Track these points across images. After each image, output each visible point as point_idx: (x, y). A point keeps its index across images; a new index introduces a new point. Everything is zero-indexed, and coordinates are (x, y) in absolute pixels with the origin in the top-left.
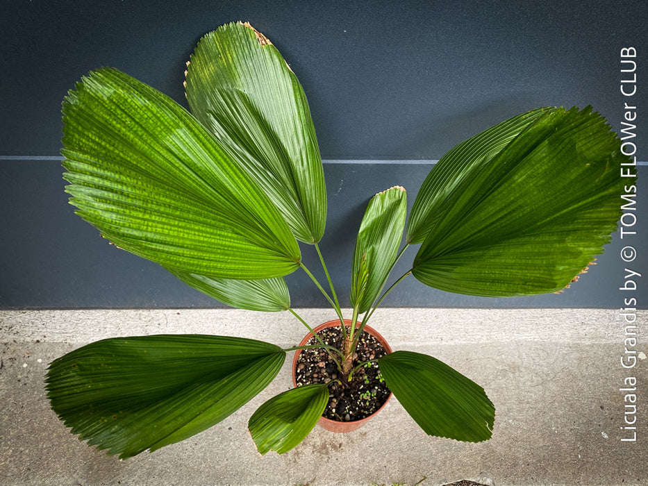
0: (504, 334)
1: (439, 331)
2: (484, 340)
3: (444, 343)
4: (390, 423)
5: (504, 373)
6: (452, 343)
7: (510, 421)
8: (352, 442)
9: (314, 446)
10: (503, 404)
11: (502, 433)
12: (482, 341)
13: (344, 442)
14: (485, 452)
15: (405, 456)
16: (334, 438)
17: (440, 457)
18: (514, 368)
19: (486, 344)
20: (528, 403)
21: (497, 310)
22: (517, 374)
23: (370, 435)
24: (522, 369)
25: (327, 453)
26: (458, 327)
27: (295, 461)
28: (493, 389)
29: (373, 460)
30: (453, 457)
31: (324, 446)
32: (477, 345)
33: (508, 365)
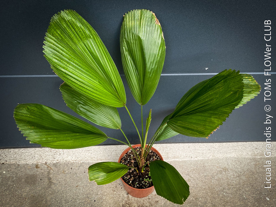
0: (220, 154)
1: (190, 153)
3: (192, 159)
5: (221, 172)
6: (196, 159)
7: (224, 194)
8: (152, 205)
10: (221, 186)
11: (221, 199)
12: (210, 158)
18: (225, 170)
19: (212, 159)
20: (232, 185)
21: (217, 143)
22: (227, 172)
23: (160, 202)
24: (229, 170)
26: (199, 151)
28: (216, 179)
32: (208, 159)
33: (223, 168)
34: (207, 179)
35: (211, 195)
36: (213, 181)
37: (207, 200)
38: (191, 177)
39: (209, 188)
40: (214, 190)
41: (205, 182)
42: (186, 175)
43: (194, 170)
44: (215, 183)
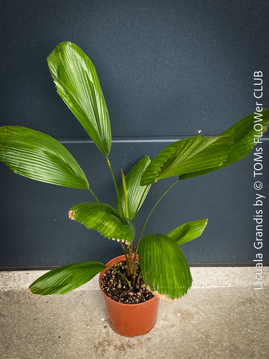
0: (243, 282)
1: (200, 280)
2: (230, 285)
3: (203, 287)
4: (167, 332)
5: (244, 304)
6: (209, 287)
7: (249, 330)
8: (141, 343)
9: (115, 346)
10: (244, 321)
11: (243, 337)
12: (228, 286)
13: (136, 344)
14: (232, 348)
15: (177, 351)
16: (129, 341)
17: (201, 351)
18: (251, 301)
19: (231, 288)
20: (261, 320)
21: (238, 268)
22: (253, 304)
23: (153, 339)
24: (256, 302)
25: (124, 350)
26: (213, 278)
27: (102, 355)
28: (237, 313)
29: (155, 353)
30: (209, 351)
31: (122, 346)
32: (225, 288)
33: (247, 299)
34: (224, 312)
35: (229, 332)
36: (232, 315)
37: (223, 338)
38: (199, 309)
39: (226, 322)
40: (234, 325)
41: (220, 316)
42: (193, 306)
43: (205, 301)
44: (235, 317)
